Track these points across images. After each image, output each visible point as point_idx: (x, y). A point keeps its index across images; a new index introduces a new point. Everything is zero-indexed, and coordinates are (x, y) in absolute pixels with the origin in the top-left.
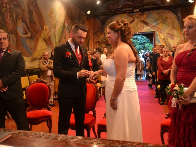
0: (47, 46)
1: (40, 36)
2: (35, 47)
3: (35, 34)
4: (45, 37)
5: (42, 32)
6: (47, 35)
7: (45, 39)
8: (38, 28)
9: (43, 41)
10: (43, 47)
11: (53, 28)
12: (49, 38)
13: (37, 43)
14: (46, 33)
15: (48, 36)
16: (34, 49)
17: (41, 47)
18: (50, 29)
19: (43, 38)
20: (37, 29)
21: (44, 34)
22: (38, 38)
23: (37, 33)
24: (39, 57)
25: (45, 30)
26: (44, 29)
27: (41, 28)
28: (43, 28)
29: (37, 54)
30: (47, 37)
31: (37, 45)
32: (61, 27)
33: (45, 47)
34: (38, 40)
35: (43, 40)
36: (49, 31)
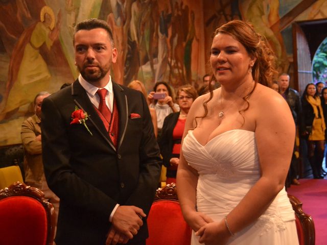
0: (50, 71)
1: (28, 40)
2: (12, 75)
3: (14, 37)
4: (44, 44)
5: (35, 27)
6: (50, 36)
7: (43, 51)
8: (23, 17)
9: (37, 58)
10: (38, 74)
11: (69, 12)
12: (58, 45)
13: (19, 63)
14: (48, 32)
15: (55, 38)
16: (8, 84)
17: (31, 77)
18: (59, 16)
19: (38, 45)
20: (20, 20)
21: (42, 34)
22: (23, 46)
23: (19, 33)
24: (25, 108)
25: (44, 22)
26: (42, 19)
27: (31, 14)
28: (36, 16)
29: (19, 99)
30: (49, 44)
31: (18, 70)
32: (94, 7)
33: (45, 74)
34: (20, 55)
35: (37, 52)
36: (57, 24)
